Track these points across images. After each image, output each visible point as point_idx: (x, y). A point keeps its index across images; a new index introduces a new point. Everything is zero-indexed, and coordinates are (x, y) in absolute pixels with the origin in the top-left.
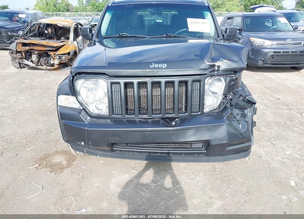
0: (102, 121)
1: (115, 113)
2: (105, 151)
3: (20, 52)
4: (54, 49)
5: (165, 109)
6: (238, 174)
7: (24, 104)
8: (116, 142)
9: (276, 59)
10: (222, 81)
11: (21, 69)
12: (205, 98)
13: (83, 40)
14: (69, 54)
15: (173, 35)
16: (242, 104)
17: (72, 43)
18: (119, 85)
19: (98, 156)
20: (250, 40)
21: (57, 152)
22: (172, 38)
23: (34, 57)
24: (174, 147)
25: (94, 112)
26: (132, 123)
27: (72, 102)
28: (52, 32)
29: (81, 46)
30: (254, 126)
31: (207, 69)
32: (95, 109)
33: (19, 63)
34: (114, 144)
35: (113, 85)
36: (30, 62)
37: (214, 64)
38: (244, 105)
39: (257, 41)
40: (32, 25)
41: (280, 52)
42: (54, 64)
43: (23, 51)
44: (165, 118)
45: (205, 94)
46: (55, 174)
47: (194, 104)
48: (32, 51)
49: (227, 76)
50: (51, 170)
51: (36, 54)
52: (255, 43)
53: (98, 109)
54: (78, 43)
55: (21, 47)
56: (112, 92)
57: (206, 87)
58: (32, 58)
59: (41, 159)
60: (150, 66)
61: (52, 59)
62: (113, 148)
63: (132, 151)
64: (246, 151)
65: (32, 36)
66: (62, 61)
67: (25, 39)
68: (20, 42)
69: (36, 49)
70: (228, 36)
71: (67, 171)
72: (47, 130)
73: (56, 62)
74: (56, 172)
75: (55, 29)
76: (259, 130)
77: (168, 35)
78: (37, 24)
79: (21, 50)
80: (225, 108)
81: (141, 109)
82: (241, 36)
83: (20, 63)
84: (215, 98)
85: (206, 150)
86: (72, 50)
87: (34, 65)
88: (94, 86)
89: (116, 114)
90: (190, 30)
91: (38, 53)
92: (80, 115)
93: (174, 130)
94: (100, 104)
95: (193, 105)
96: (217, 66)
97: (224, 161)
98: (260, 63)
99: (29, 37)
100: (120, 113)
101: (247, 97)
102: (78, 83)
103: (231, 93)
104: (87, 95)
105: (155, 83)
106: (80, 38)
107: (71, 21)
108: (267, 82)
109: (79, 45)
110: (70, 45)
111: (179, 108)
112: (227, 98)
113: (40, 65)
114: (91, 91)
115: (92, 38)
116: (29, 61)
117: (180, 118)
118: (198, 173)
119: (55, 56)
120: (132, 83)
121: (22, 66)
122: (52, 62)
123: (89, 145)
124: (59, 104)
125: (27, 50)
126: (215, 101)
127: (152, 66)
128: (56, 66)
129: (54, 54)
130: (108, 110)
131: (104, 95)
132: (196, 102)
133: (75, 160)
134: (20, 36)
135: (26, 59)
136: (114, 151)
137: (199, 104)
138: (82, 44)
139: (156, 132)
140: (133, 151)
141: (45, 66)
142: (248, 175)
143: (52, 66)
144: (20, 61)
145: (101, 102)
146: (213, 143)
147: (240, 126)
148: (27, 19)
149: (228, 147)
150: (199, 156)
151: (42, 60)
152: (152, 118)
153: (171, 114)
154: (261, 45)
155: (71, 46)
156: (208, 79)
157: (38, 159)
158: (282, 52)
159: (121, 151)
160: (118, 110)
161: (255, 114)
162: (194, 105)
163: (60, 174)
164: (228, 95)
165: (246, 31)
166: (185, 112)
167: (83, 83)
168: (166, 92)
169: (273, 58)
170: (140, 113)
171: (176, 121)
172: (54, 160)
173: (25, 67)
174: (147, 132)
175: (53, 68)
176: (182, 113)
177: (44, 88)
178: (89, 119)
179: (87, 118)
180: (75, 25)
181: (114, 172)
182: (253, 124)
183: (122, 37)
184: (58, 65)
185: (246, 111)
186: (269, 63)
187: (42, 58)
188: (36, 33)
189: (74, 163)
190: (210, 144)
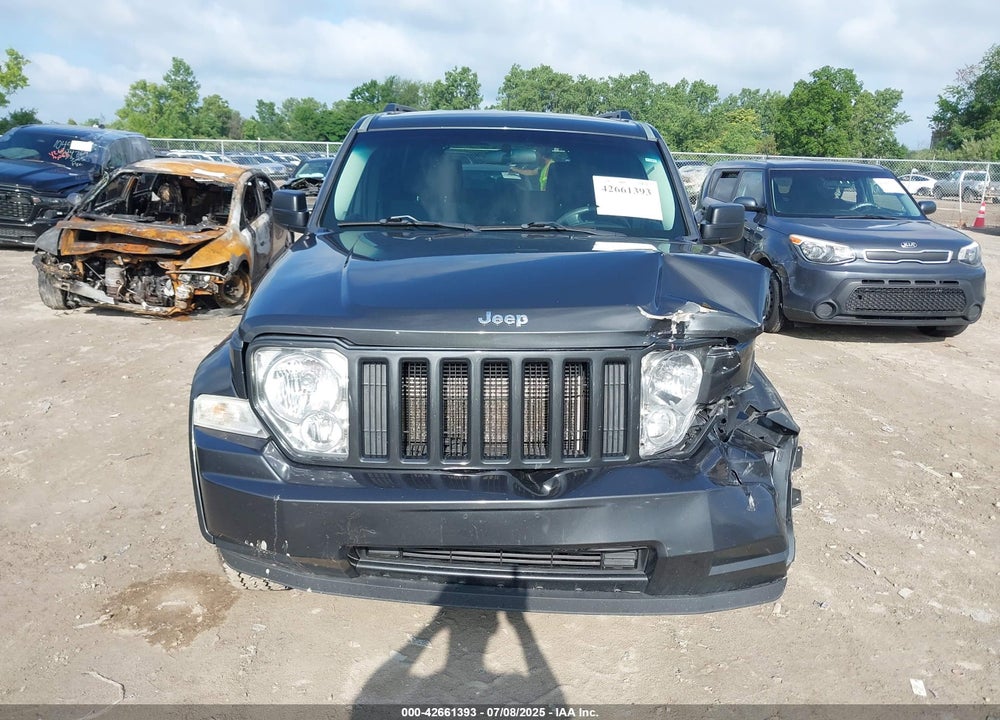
0: (328, 477)
1: (367, 452)
2: (332, 572)
3: (70, 259)
4: (178, 252)
5: (523, 442)
6: (749, 658)
7: (74, 422)
8: (366, 543)
9: (871, 303)
10: (692, 364)
11: (68, 311)
12: (643, 412)
13: (271, 228)
14: (223, 268)
15: (551, 225)
16: (757, 433)
17: (235, 235)
18: (384, 366)
19: (309, 590)
20: (791, 241)
21: (175, 578)
22: (546, 235)
23: (113, 276)
24: (549, 562)
25: (304, 449)
26: (418, 484)
27: (237, 416)
28: (173, 199)
29: (262, 244)
30: (797, 503)
31: (647, 333)
32: (308, 440)
33: (62, 291)
34: (361, 548)
35: (366, 367)
36: (99, 289)
37: (667, 317)
38: (762, 438)
39: (810, 246)
40: (114, 176)
41: (883, 282)
42: (173, 297)
43: (79, 255)
44: (523, 470)
45: (643, 402)
46: (165, 646)
47: (611, 429)
48: (107, 256)
49: (708, 350)
50: (153, 632)
51: (120, 266)
52: (805, 252)
53: (317, 439)
54: (254, 235)
55: (75, 241)
56: (361, 386)
57: (645, 380)
58: (104, 278)
59: (122, 599)
60: (480, 320)
61: (169, 282)
62: (356, 562)
63: (417, 574)
64: (771, 580)
65: (109, 211)
66: (201, 289)
67: (87, 219)
68: (71, 227)
69: (120, 250)
70: (716, 229)
71: (206, 638)
72: (146, 505)
73: (183, 291)
74: (169, 641)
75: (184, 190)
76: (818, 520)
77: (536, 223)
78: (130, 174)
79: (73, 253)
80: (705, 445)
81: (447, 442)
82: (762, 230)
83: (65, 294)
84: (672, 415)
85: (648, 575)
86: (233, 256)
87: (111, 301)
88: (308, 369)
89: (371, 456)
90: (600, 211)
91: (126, 264)
92: (262, 458)
93: (547, 509)
94: (323, 425)
95: (605, 433)
96: (675, 323)
97: (703, 609)
98: (823, 313)
99: (99, 212)
100: (385, 453)
101: (769, 413)
102: (259, 360)
103: (722, 401)
104: (285, 397)
105: (493, 364)
106: (263, 219)
107: (235, 169)
108: (844, 370)
109: (258, 242)
110: (227, 242)
111: (564, 441)
112: (711, 415)
113: (128, 299)
114: (296, 384)
115: (305, 225)
116: (96, 287)
117: (568, 472)
118: (622, 651)
119: (178, 274)
120: (424, 364)
121: (70, 303)
122: (168, 293)
123: (282, 552)
124: (197, 421)
125: (92, 253)
126: (674, 424)
127: (485, 319)
128: (181, 306)
129: (178, 267)
130: (346, 444)
131: (336, 398)
132: (616, 423)
133: (232, 602)
134: (75, 208)
135: (85, 281)
136: (359, 575)
137: (626, 432)
138: (267, 240)
139: (493, 512)
140: (421, 575)
141: (144, 304)
142: (779, 658)
143: (168, 306)
144: (68, 285)
145: (327, 418)
146: (668, 551)
147: (751, 500)
148: (96, 156)
149: (713, 565)
150: (624, 593)
151: (137, 284)
152: (482, 471)
153: (542, 457)
154: (825, 257)
155: (234, 243)
156: (648, 356)
157: (112, 599)
158: (887, 282)
159: (382, 573)
160: (379, 442)
161: (798, 465)
162: (611, 434)
163: (184, 648)
164: (711, 407)
165: (777, 215)
166: (582, 452)
167: (274, 360)
168: (526, 391)
169: (860, 297)
170: (444, 455)
171: (556, 479)
172: (163, 604)
173: (80, 306)
174: (466, 513)
175: (169, 309)
176: (573, 456)
177: (138, 375)
178: (287, 471)
179: (281, 466)
180: (248, 181)
181: (356, 645)
182: (794, 496)
183: (399, 227)
184: (186, 300)
185: (769, 457)
186: (849, 312)
187: (136, 278)
188: (124, 202)
189: (230, 613)
190: (659, 556)
